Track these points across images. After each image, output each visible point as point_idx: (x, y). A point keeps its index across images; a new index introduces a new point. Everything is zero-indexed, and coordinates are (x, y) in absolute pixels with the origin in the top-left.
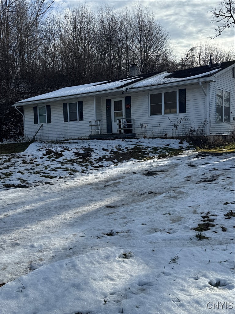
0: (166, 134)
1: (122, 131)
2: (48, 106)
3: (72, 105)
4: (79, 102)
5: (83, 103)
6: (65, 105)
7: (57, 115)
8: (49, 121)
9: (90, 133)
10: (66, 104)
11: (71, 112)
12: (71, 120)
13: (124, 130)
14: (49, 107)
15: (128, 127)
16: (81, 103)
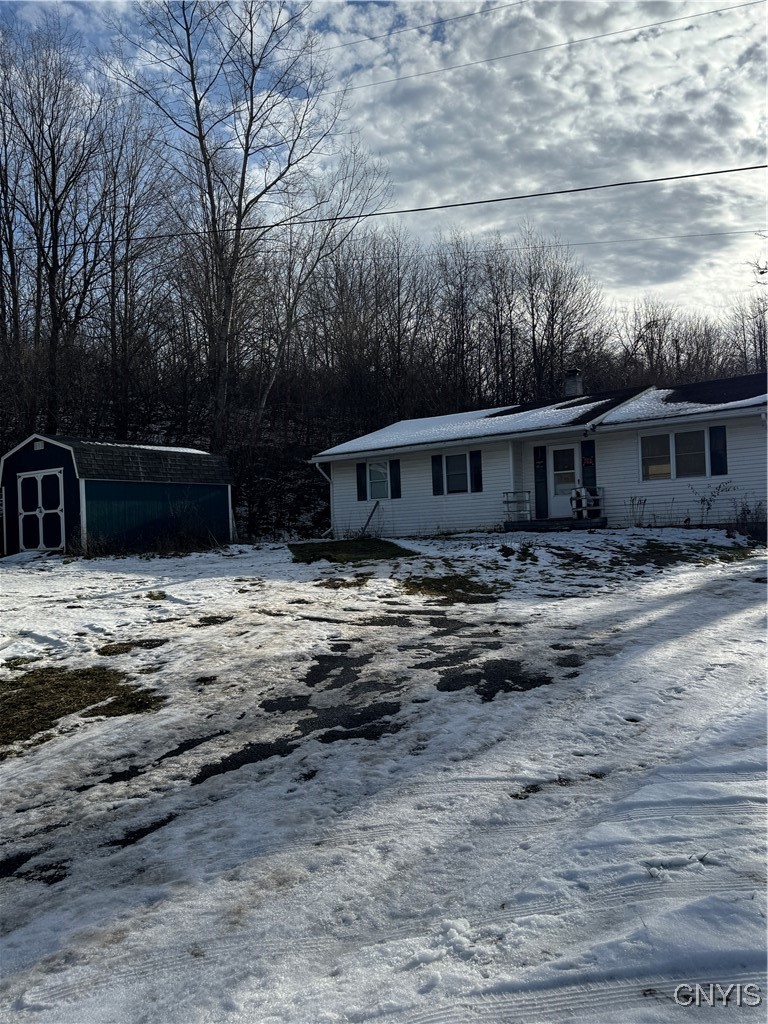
0: (688, 520)
1: (585, 513)
2: (395, 461)
3: (455, 461)
4: (472, 453)
5: (483, 455)
6: (436, 461)
7: (417, 481)
8: (396, 493)
9: (506, 518)
10: (440, 457)
11: (451, 473)
12: (449, 492)
13: (589, 511)
14: (395, 465)
15: (595, 505)
16: (476, 456)
